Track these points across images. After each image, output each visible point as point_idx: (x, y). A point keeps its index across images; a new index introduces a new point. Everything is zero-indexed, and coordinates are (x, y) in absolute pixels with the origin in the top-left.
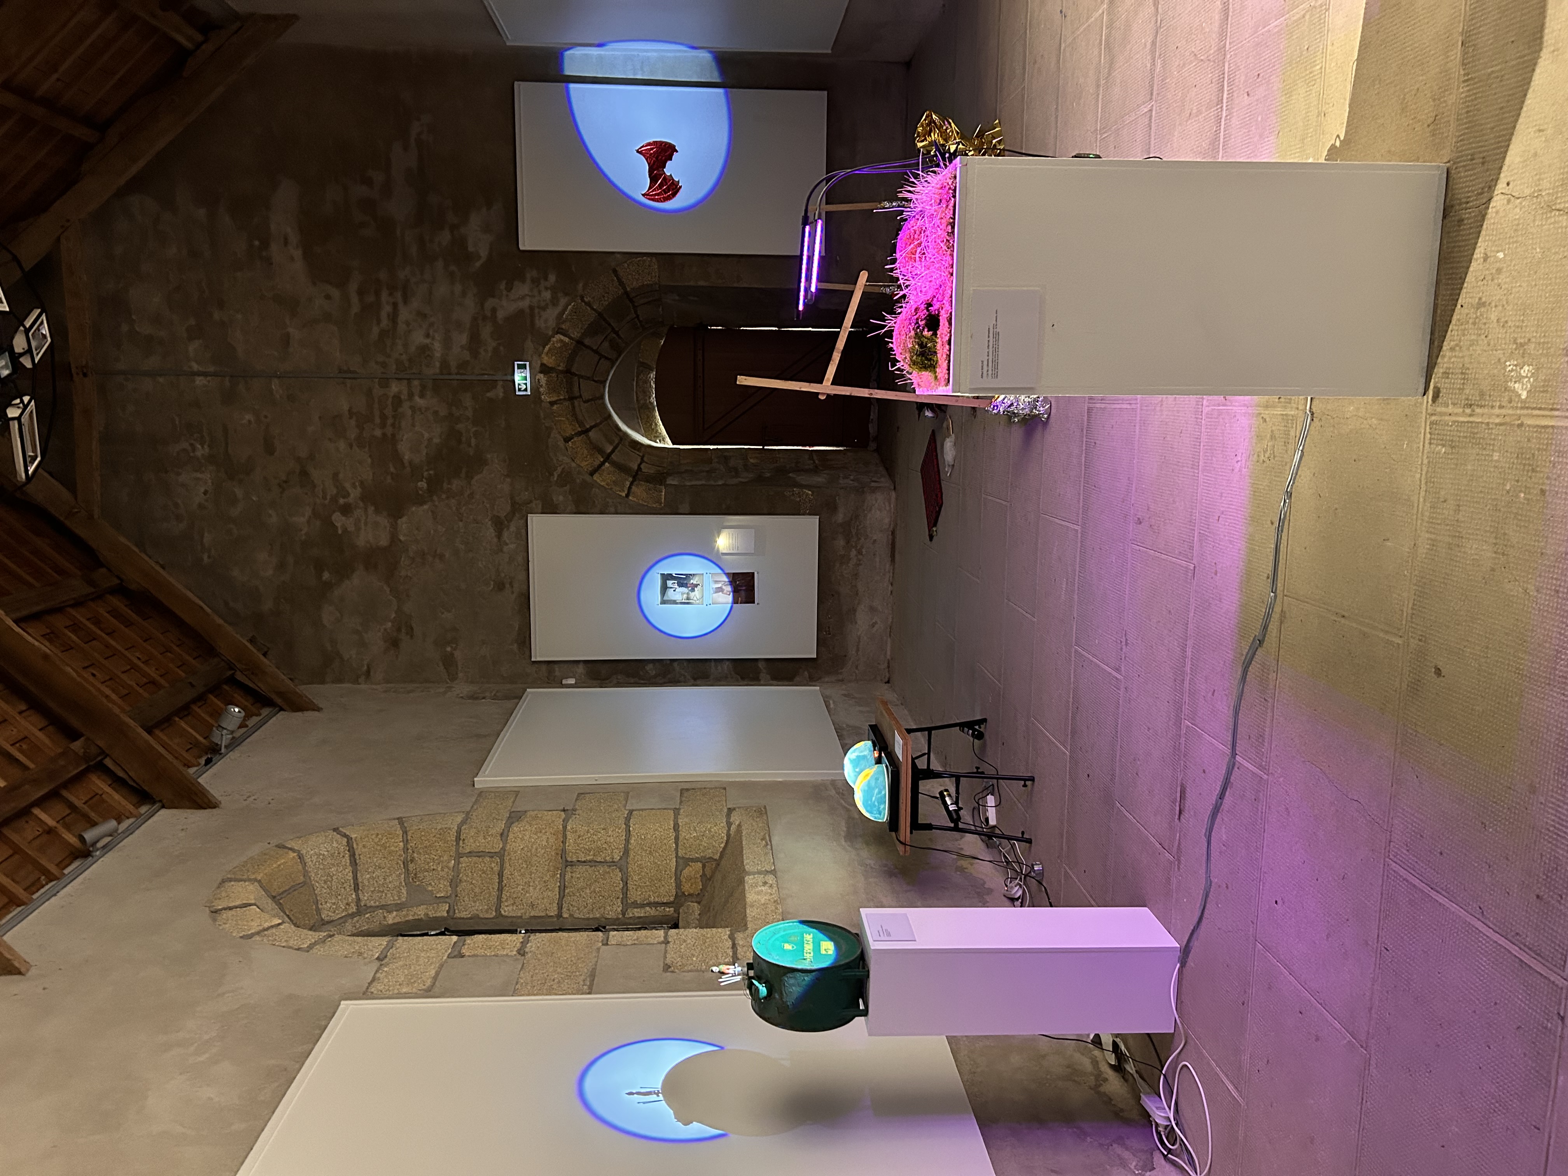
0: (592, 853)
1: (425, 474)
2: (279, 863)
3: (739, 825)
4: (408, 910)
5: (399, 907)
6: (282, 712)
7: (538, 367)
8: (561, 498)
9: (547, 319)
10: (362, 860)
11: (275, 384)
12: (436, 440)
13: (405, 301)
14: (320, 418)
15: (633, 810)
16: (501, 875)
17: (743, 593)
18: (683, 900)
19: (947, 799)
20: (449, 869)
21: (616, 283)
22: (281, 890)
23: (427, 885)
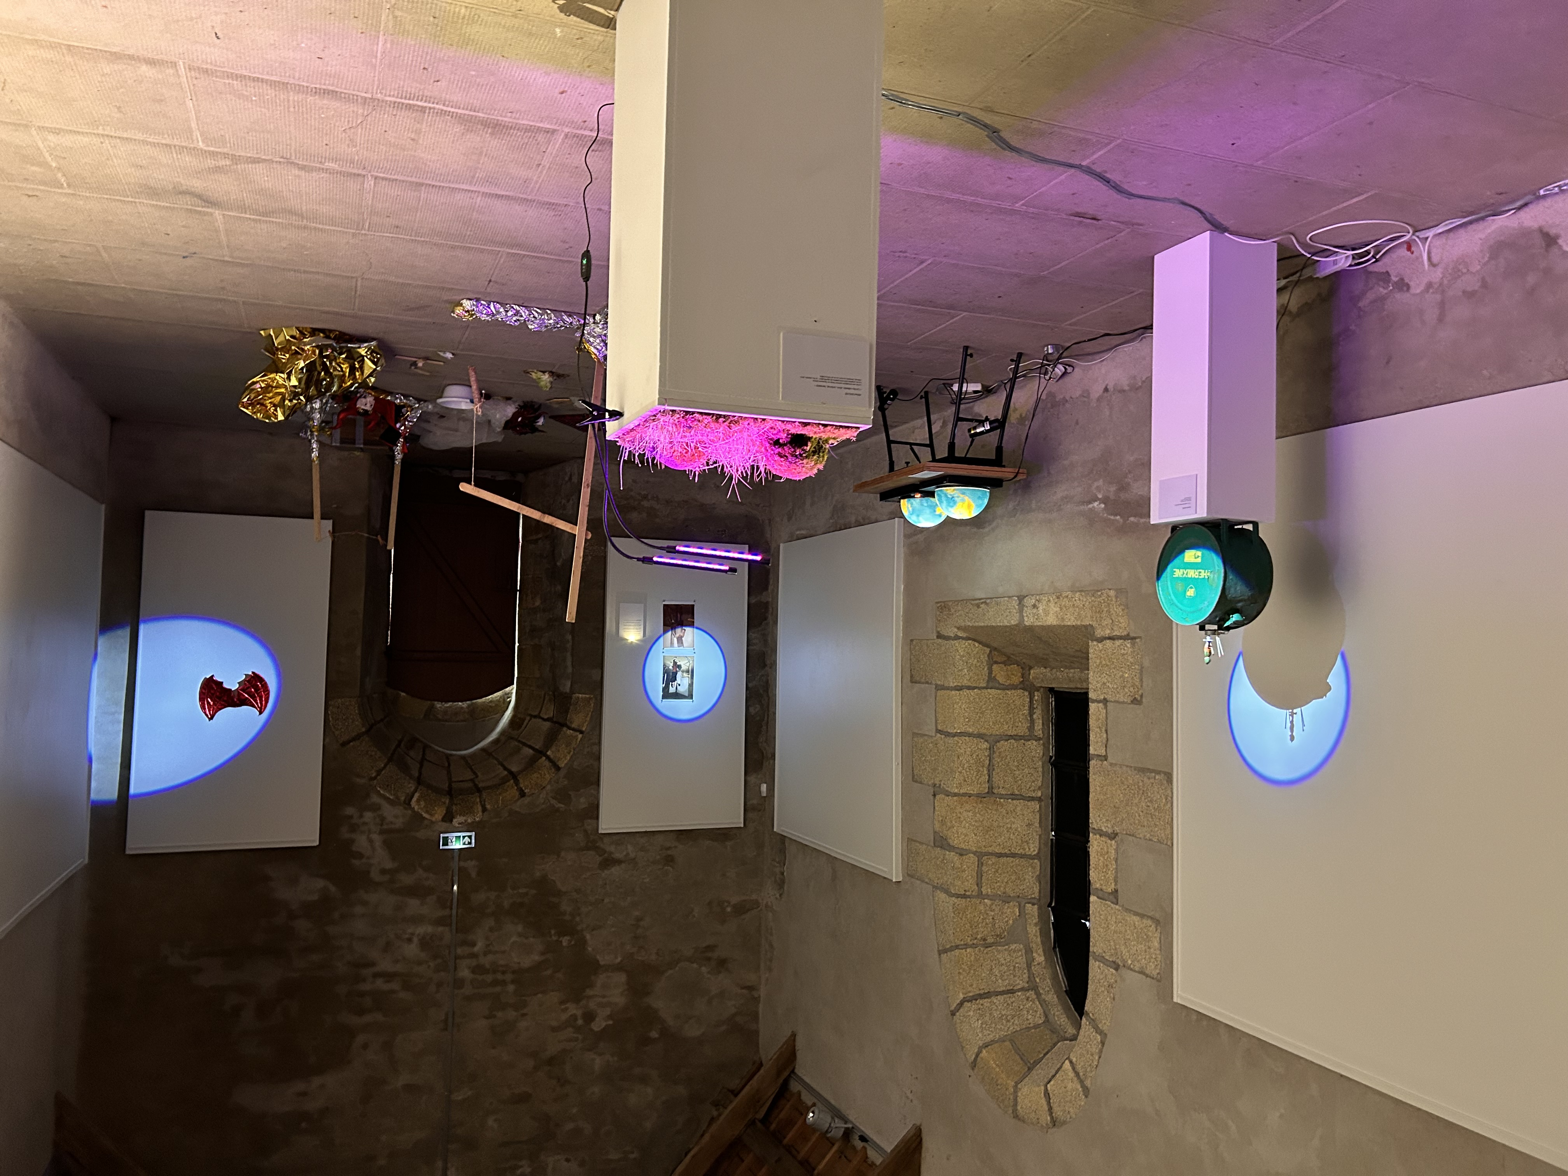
0: (981, 769)
1: (554, 938)
2: (994, 1066)
3: (958, 628)
4: (1032, 942)
5: (1029, 951)
6: (796, 1071)
7: (445, 825)
8: (582, 800)
9: (394, 816)
10: (984, 988)
11: (458, 1096)
12: (520, 928)
13: (373, 964)
14: (494, 1048)
15: (937, 729)
16: (1000, 855)
17: (684, 617)
18: (1027, 683)
19: (978, 430)
20: (992, 904)
21: (357, 743)
22: (1021, 1062)
23: (1007, 925)
